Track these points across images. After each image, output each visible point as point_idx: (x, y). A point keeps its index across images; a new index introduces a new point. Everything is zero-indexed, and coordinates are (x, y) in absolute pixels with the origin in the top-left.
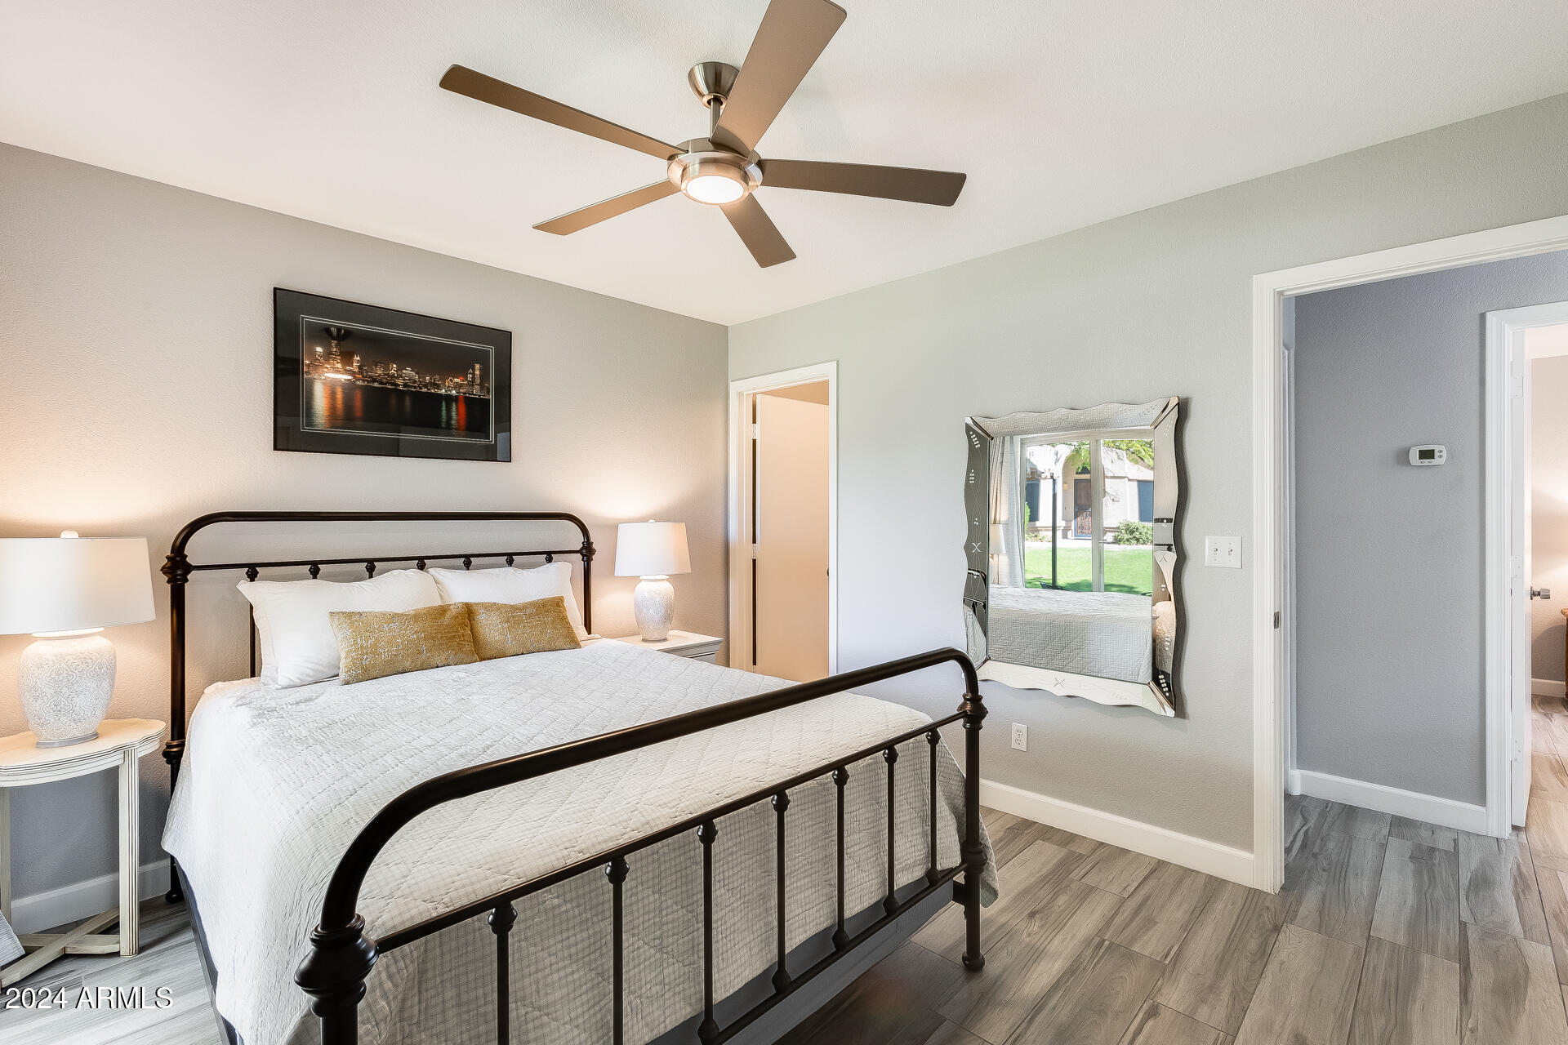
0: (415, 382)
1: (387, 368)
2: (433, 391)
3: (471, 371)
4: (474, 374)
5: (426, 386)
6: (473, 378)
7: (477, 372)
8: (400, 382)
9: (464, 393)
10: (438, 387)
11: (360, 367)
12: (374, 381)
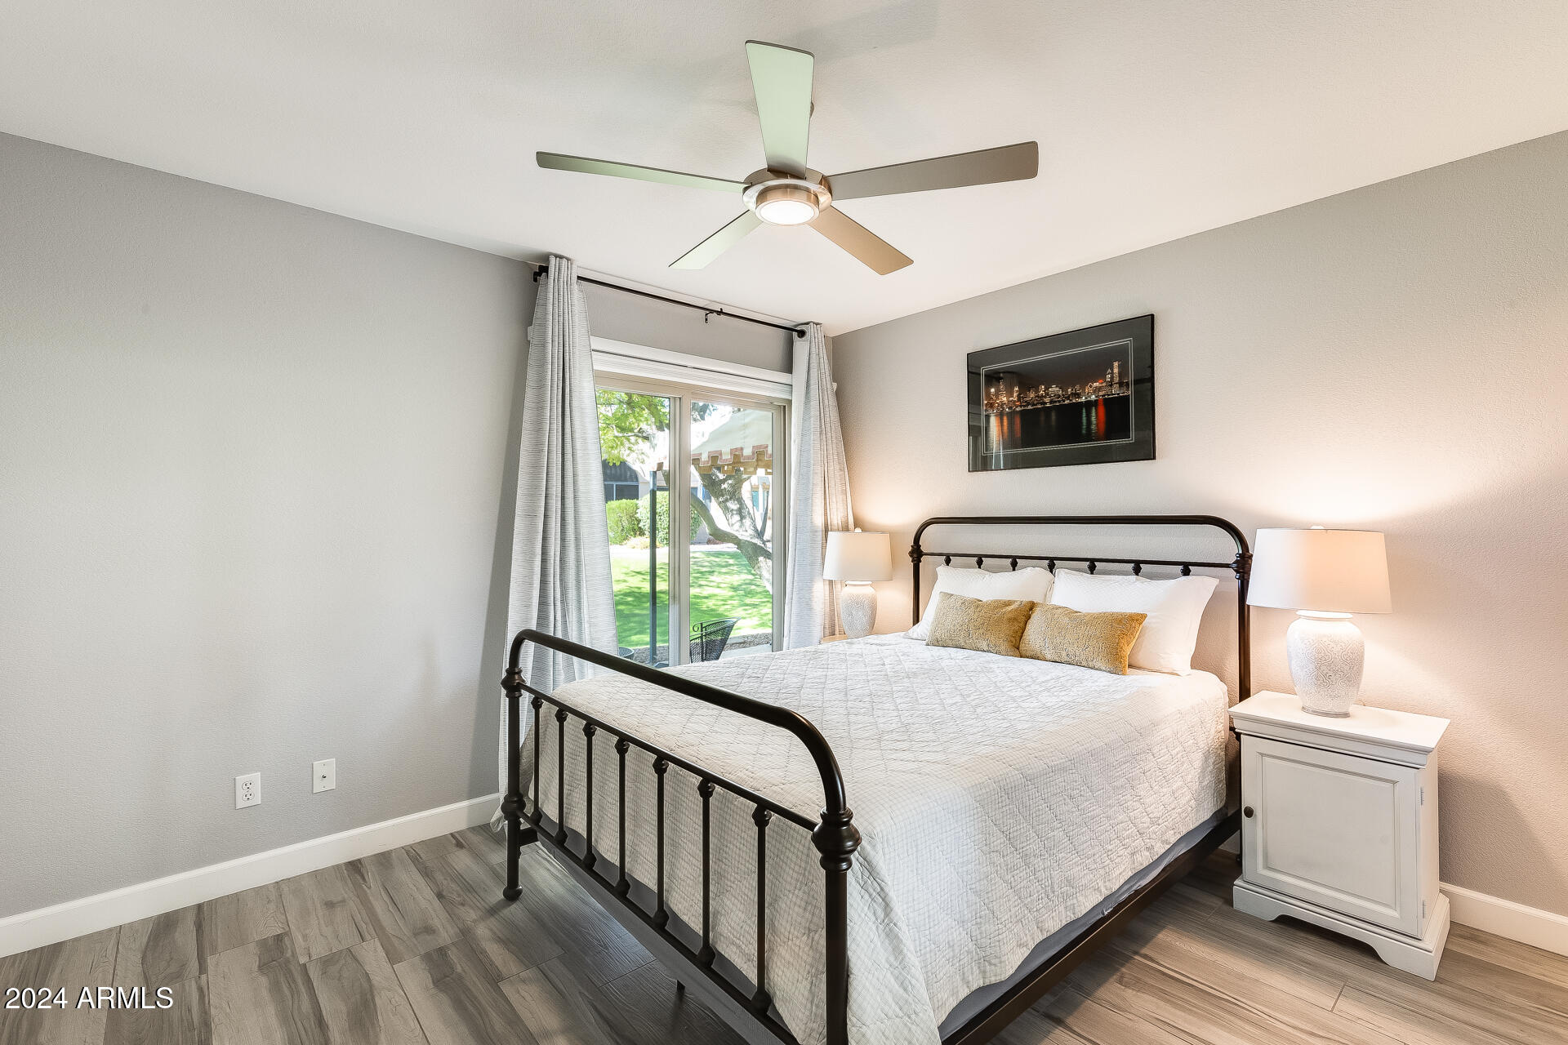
0: (1059, 396)
1: (1037, 391)
2: (1074, 401)
3: (1109, 371)
4: (1112, 373)
5: (1068, 398)
6: (1112, 378)
7: (1116, 370)
8: (1047, 400)
9: (1104, 395)
10: (1078, 396)
11: (1018, 396)
12: (1028, 404)
